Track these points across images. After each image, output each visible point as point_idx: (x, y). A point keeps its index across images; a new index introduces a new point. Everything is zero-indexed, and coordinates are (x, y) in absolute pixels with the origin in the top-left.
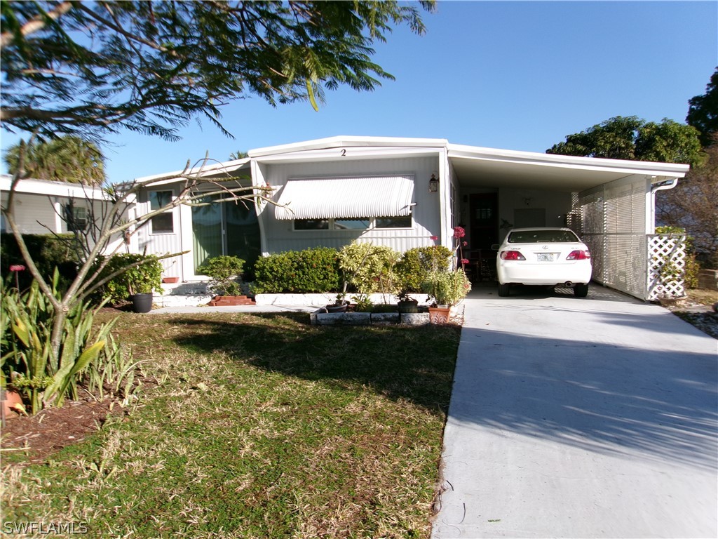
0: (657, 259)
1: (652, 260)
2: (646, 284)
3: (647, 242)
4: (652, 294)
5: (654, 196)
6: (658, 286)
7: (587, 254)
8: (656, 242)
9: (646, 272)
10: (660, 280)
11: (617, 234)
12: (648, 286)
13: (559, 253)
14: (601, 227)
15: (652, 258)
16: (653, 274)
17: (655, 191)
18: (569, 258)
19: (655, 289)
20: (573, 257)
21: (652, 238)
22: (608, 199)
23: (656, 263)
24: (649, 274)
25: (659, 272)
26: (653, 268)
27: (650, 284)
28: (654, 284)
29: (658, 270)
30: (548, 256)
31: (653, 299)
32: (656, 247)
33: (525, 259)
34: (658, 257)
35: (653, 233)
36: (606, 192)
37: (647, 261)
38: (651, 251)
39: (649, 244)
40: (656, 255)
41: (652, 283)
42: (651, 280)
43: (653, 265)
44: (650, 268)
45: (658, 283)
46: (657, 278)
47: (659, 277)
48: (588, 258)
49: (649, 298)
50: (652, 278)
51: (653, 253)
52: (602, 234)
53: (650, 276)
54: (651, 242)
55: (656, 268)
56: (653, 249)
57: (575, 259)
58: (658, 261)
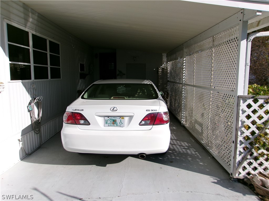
0: (249, 128)
1: (243, 129)
2: (235, 158)
3: (238, 105)
4: (241, 170)
5: (250, 44)
6: (248, 161)
7: (165, 118)
8: (249, 106)
9: (235, 142)
10: (252, 154)
11: (194, 86)
12: (237, 160)
13: (131, 117)
14: (181, 79)
15: (243, 126)
16: (243, 145)
17: (252, 38)
18: (143, 123)
19: (245, 164)
20: (149, 122)
21: (245, 101)
22: (187, 56)
23: (247, 133)
24: (238, 145)
25: (251, 144)
26: (244, 138)
27: (239, 158)
28: (244, 159)
29: (249, 141)
30: (118, 120)
31: (241, 176)
32: (249, 112)
33: (89, 124)
34: (251, 125)
35: (246, 94)
36: (185, 50)
37: (237, 130)
38: (242, 117)
39: (241, 108)
40: (248, 122)
41: (241, 157)
42: (241, 153)
43: (245, 135)
44: (240, 138)
45: (249, 157)
46: (248, 150)
47: (250, 151)
48: (166, 122)
49: (237, 176)
50: (242, 151)
51: (245, 120)
52: (182, 84)
53: (240, 148)
54: (243, 106)
55: (247, 138)
56: (246, 114)
57: (150, 124)
58: (250, 130)
